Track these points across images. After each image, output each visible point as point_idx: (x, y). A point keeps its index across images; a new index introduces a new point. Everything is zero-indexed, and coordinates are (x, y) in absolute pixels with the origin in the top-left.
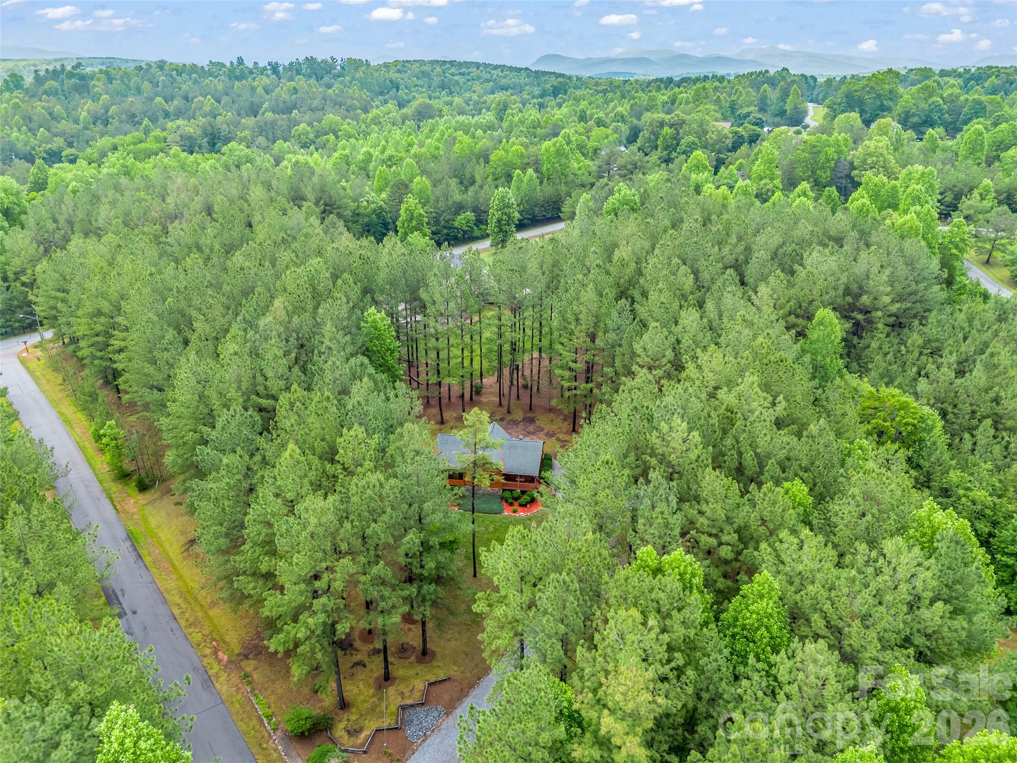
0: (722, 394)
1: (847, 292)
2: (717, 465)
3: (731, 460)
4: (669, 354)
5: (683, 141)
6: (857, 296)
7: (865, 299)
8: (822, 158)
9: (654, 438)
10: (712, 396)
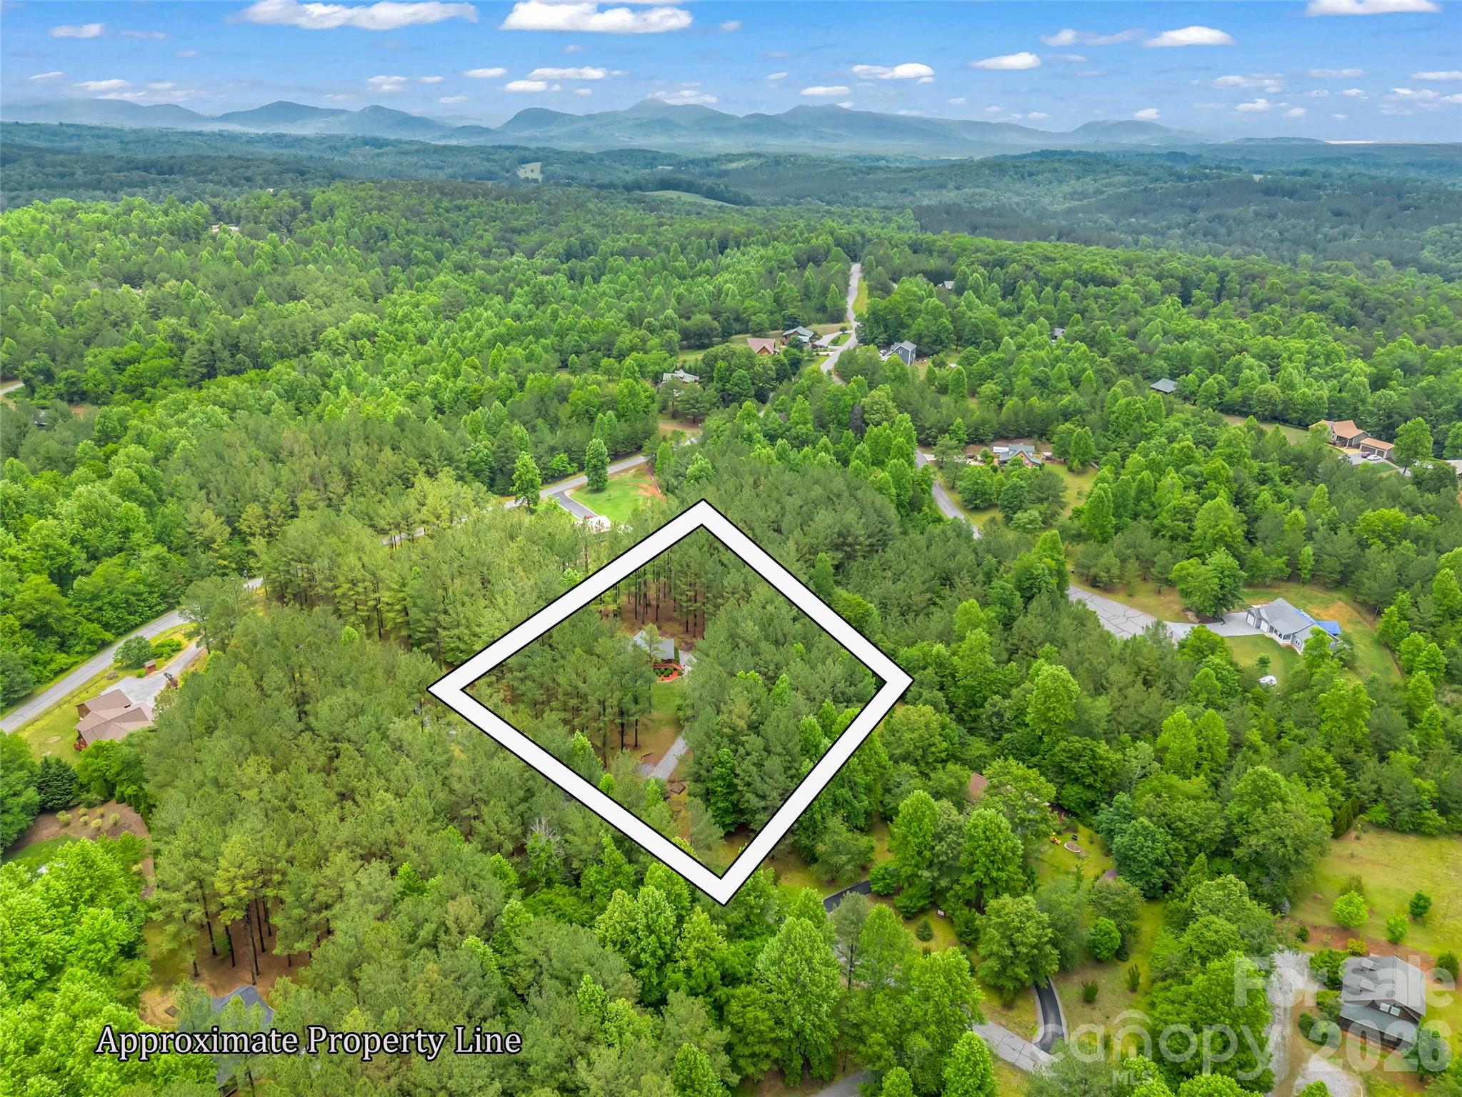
0: (768, 607)
1: (840, 535)
2: (767, 639)
3: (772, 638)
4: (742, 586)
5: (735, 374)
6: (845, 538)
7: (850, 539)
8: (842, 404)
9: (739, 631)
10: (764, 608)
